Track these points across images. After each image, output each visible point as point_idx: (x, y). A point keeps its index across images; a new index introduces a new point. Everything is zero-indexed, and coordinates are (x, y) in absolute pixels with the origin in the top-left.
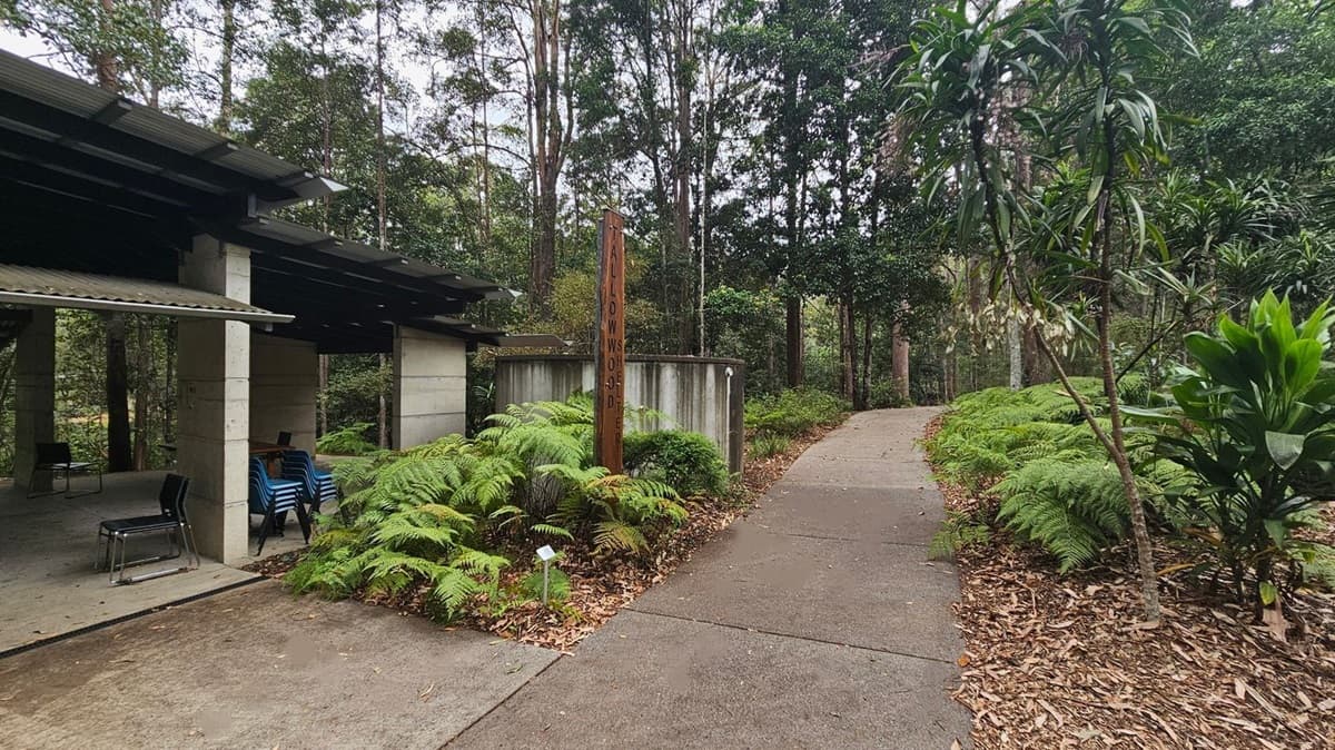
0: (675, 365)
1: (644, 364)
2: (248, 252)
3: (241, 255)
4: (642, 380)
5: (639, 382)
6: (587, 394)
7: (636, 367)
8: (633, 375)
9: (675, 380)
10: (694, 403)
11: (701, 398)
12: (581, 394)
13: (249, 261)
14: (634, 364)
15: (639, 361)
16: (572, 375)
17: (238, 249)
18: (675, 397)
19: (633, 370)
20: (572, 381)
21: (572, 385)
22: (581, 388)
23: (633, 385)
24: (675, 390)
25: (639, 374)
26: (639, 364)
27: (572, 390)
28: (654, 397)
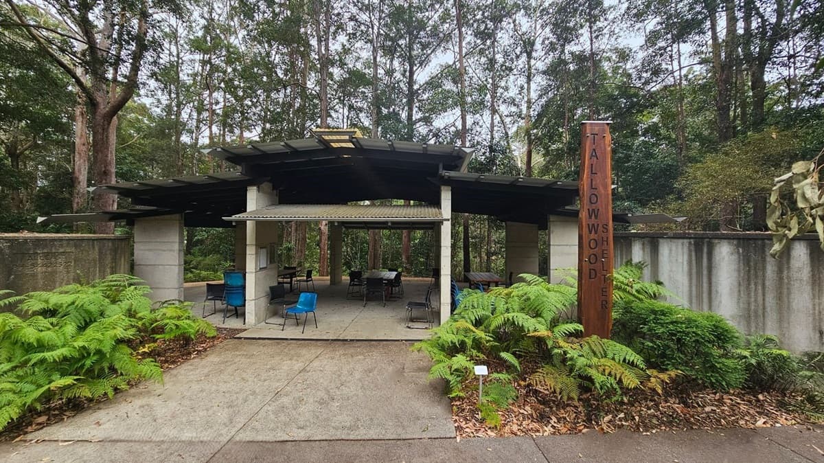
0: (735, 242)
1: (692, 241)
2: (450, 188)
3: (447, 190)
4: (690, 256)
5: (686, 257)
6: (636, 265)
7: (683, 244)
8: (680, 250)
9: (735, 257)
10: (767, 283)
11: (781, 279)
12: (631, 265)
13: (450, 193)
14: (681, 241)
15: (687, 238)
16: (624, 249)
17: (446, 188)
18: (736, 274)
19: (680, 247)
20: (624, 253)
21: (624, 257)
22: (631, 260)
23: (680, 260)
24: (734, 266)
25: (686, 250)
26: (686, 241)
27: (624, 260)
28: (705, 272)
